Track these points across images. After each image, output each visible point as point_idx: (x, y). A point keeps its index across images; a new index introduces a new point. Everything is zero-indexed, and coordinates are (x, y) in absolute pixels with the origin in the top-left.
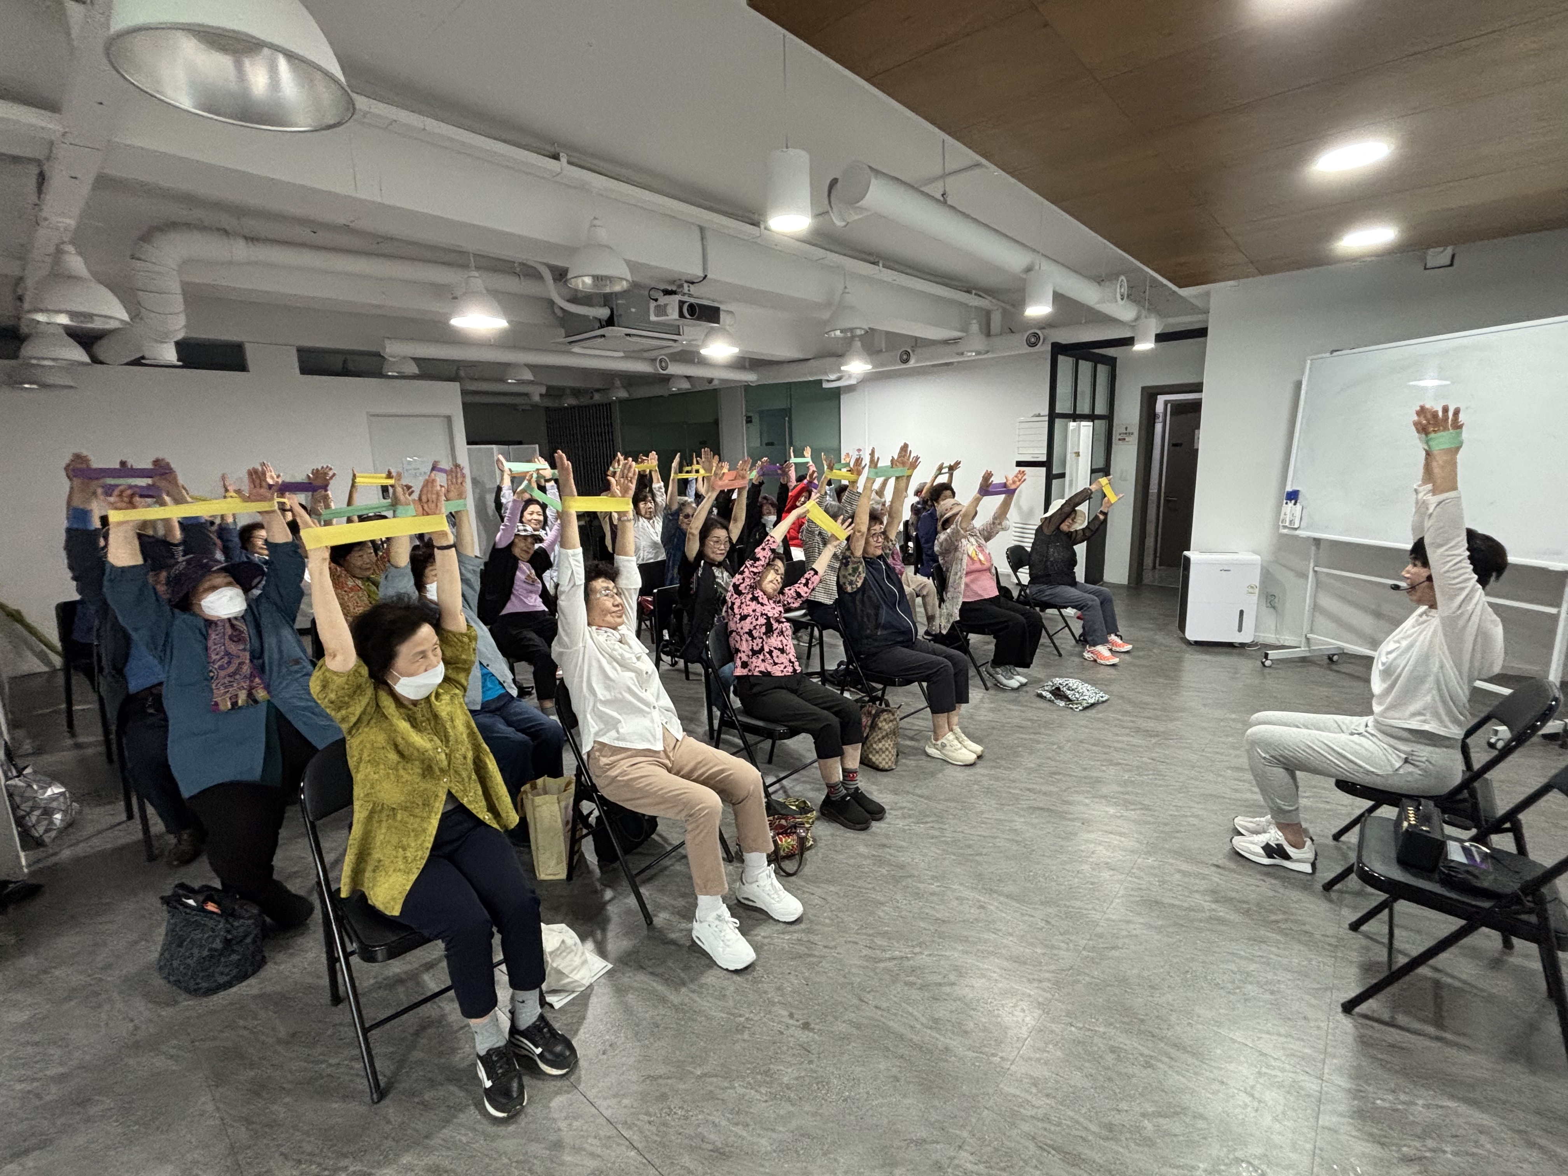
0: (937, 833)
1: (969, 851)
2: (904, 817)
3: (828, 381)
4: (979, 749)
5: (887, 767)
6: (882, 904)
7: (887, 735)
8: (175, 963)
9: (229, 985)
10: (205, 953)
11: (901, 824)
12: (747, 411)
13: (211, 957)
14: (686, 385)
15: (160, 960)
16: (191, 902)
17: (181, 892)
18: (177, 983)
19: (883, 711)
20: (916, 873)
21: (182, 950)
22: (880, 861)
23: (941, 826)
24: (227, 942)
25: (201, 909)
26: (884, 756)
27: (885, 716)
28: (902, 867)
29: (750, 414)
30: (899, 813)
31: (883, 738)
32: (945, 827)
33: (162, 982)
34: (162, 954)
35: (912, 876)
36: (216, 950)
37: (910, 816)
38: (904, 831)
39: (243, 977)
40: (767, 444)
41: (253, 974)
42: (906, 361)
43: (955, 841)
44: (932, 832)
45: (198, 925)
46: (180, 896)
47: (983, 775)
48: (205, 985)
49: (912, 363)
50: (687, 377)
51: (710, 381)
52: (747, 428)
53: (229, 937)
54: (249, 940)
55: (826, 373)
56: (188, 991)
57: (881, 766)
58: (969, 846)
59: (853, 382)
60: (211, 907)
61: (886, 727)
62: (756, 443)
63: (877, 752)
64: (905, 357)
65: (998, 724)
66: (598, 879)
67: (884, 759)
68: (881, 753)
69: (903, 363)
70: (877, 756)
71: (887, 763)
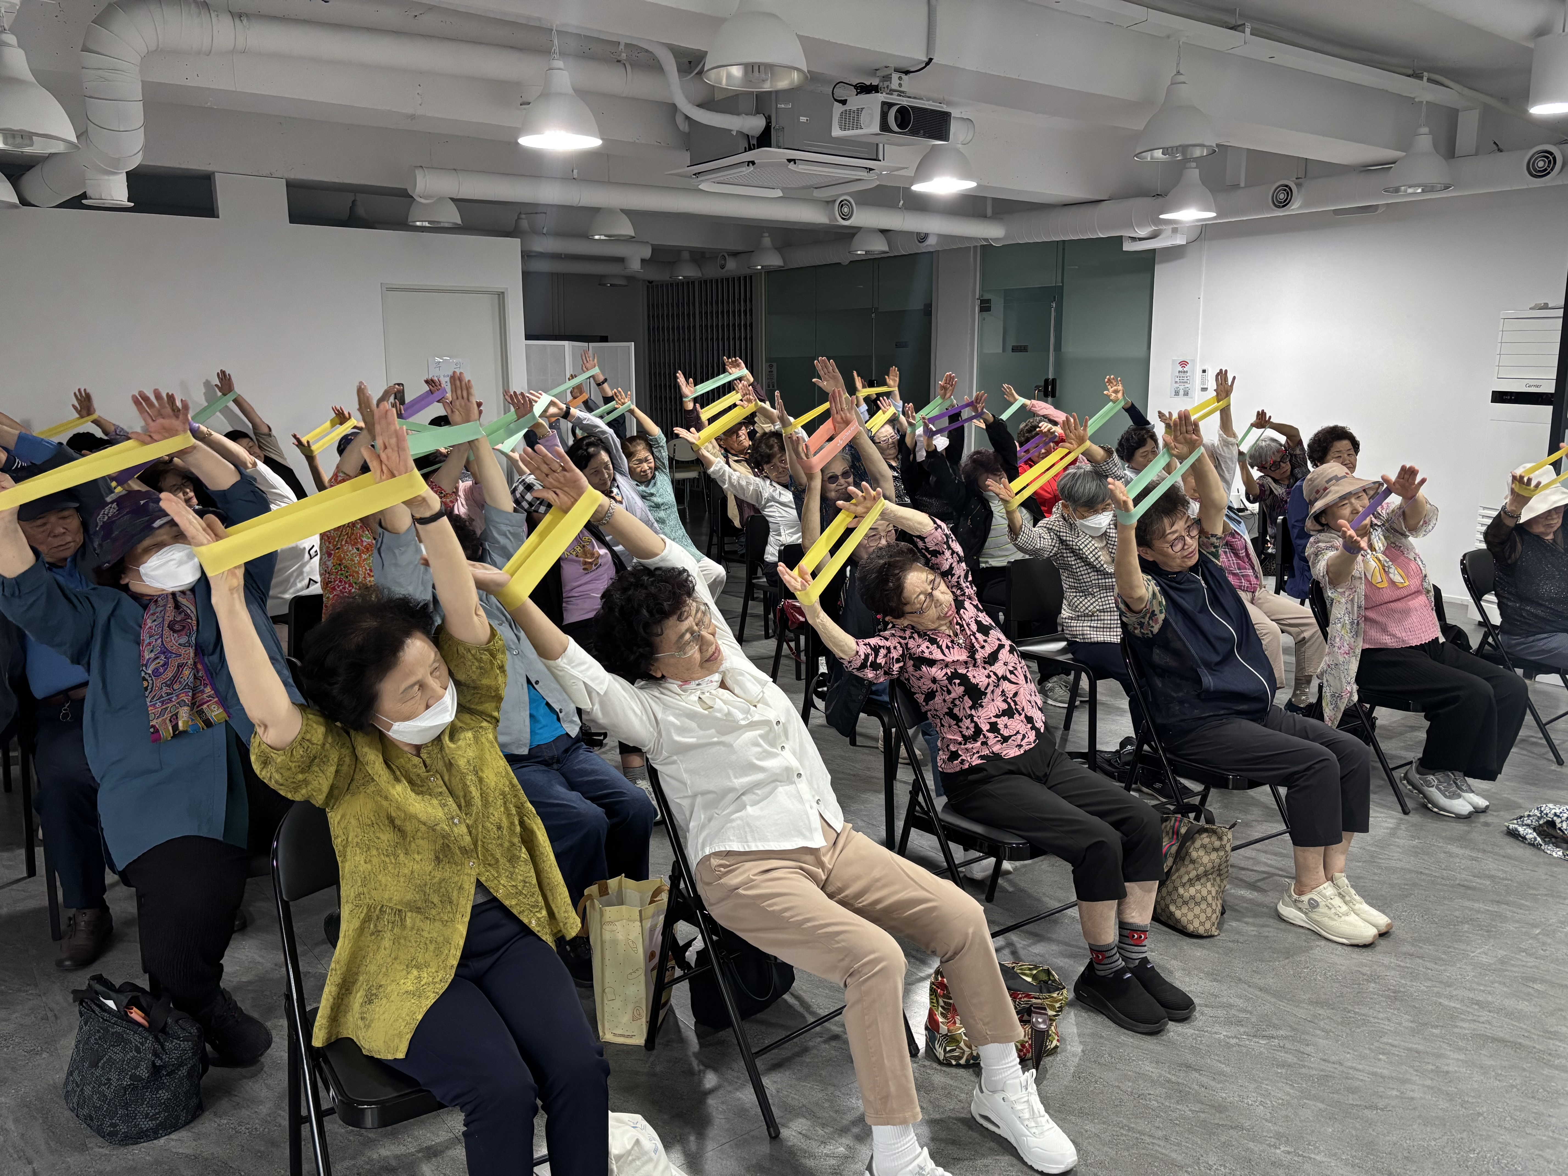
0: (1290, 1058)
1: (1351, 1099)
2: (1229, 1022)
3: (1134, 239)
4: (1382, 920)
5: (1201, 931)
6: (1181, 1167)
7: (1206, 874)
8: (88, 1090)
9: (154, 1134)
10: (127, 1082)
11: (1223, 1033)
12: (982, 289)
13: (135, 1088)
14: (879, 246)
15: (66, 1084)
16: (111, 1003)
17: (98, 987)
18: (88, 1119)
19: (1202, 830)
20: (1247, 1124)
21: (98, 1072)
22: (1181, 1094)
23: (1298, 1046)
24: (156, 1070)
25: (122, 1016)
26: (1197, 910)
27: (1205, 839)
28: (1220, 1108)
29: (987, 296)
30: (1220, 1013)
31: (1198, 878)
32: (1309, 1049)
33: (68, 1113)
34: (70, 1073)
35: (1239, 1127)
36: (138, 1078)
37: (1240, 1023)
38: (1229, 1046)
39: (171, 1126)
40: (1015, 349)
41: (187, 1123)
42: (1285, 204)
43: (1324, 1079)
44: (1281, 1056)
45: (120, 1040)
46: (97, 993)
47: (1388, 967)
48: (123, 1128)
49: (1296, 207)
50: (883, 232)
51: (922, 238)
52: (982, 320)
53: (158, 1063)
54: (184, 1071)
55: (1130, 225)
56: (100, 1132)
57: (1191, 928)
58: (1352, 1090)
59: (1180, 240)
60: (136, 1015)
61: (1205, 859)
62: (995, 347)
63: (1186, 903)
64: (1282, 196)
65: (1424, 877)
66: (694, 1053)
67: (1197, 916)
68: (1192, 905)
69: (1279, 207)
70: (1185, 909)
71: (1202, 924)
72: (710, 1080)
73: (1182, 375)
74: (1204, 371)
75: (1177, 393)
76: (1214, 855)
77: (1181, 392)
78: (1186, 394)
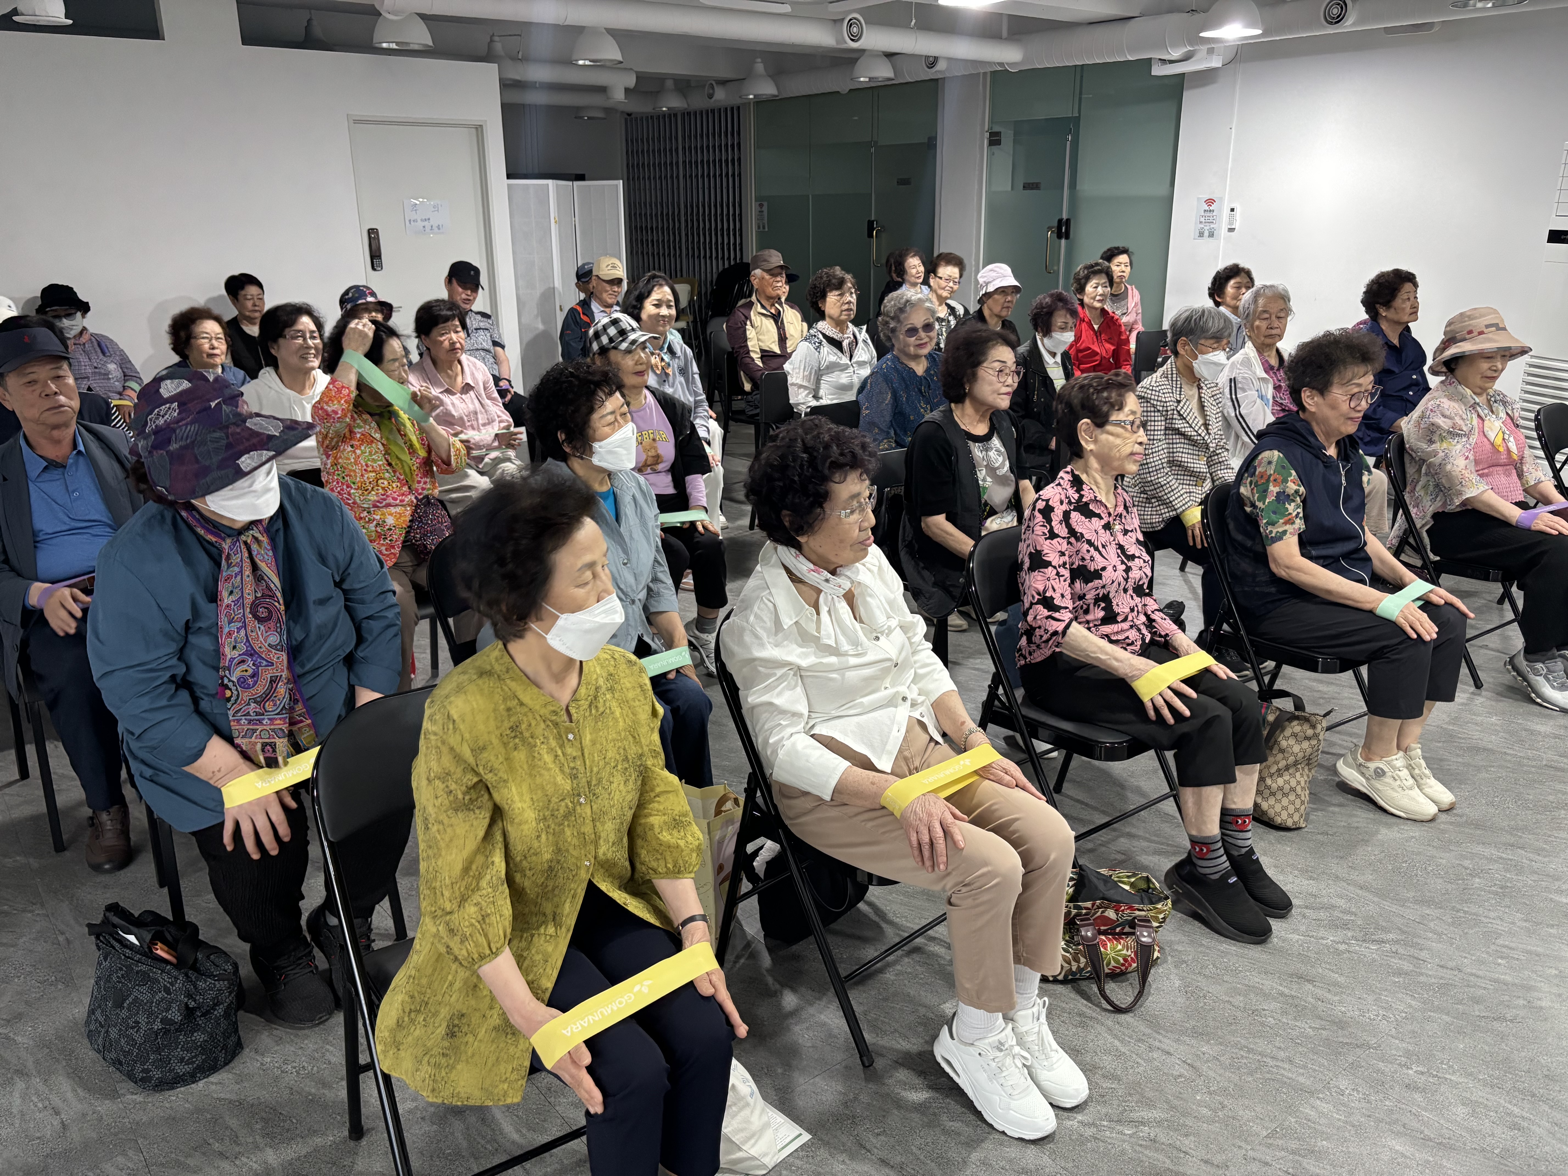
0: (1406, 966)
1: (1478, 1010)
2: (1335, 925)
3: (1163, 61)
4: (1446, 797)
5: (1290, 823)
6: (1311, 1093)
7: (1296, 763)
8: (114, 1033)
9: (192, 1078)
10: (157, 1026)
11: (1331, 938)
12: (992, 121)
13: (167, 1032)
14: (884, 72)
15: (88, 1023)
16: (132, 938)
17: (116, 920)
18: (117, 1063)
19: (1293, 718)
20: (1373, 1041)
21: (124, 1013)
22: (1299, 1010)
23: (1413, 952)
24: (189, 1013)
25: (147, 952)
26: (1285, 801)
27: (1296, 727)
28: (1341, 1024)
29: (996, 129)
30: (1322, 914)
31: (1287, 768)
32: (1424, 955)
33: (92, 1054)
34: (92, 1012)
35: (1366, 1046)
36: (171, 1022)
37: (1345, 926)
38: (1338, 953)
39: (210, 1068)
40: (1027, 186)
41: (226, 1064)
42: (1338, 20)
43: (1444, 987)
44: (1395, 962)
45: (145, 978)
46: (115, 926)
47: (1490, 860)
48: (157, 1074)
49: (1349, 24)
50: (890, 55)
51: (932, 62)
52: (991, 155)
53: (192, 1004)
54: (220, 1011)
55: (1162, 46)
56: (131, 1076)
57: (1278, 820)
58: (1477, 1000)
59: (1216, 62)
60: (161, 951)
61: (1296, 749)
62: (1004, 184)
63: (1273, 794)
64: (1335, 11)
65: (1509, 758)
66: (768, 971)
67: (1285, 808)
68: (1279, 796)
69: (1331, 23)
70: (1272, 801)
71: (1290, 816)
72: (790, 1000)
73: (1208, 214)
74: (1232, 210)
75: (1201, 235)
76: (1305, 745)
77: (1206, 234)
78: (1211, 235)
